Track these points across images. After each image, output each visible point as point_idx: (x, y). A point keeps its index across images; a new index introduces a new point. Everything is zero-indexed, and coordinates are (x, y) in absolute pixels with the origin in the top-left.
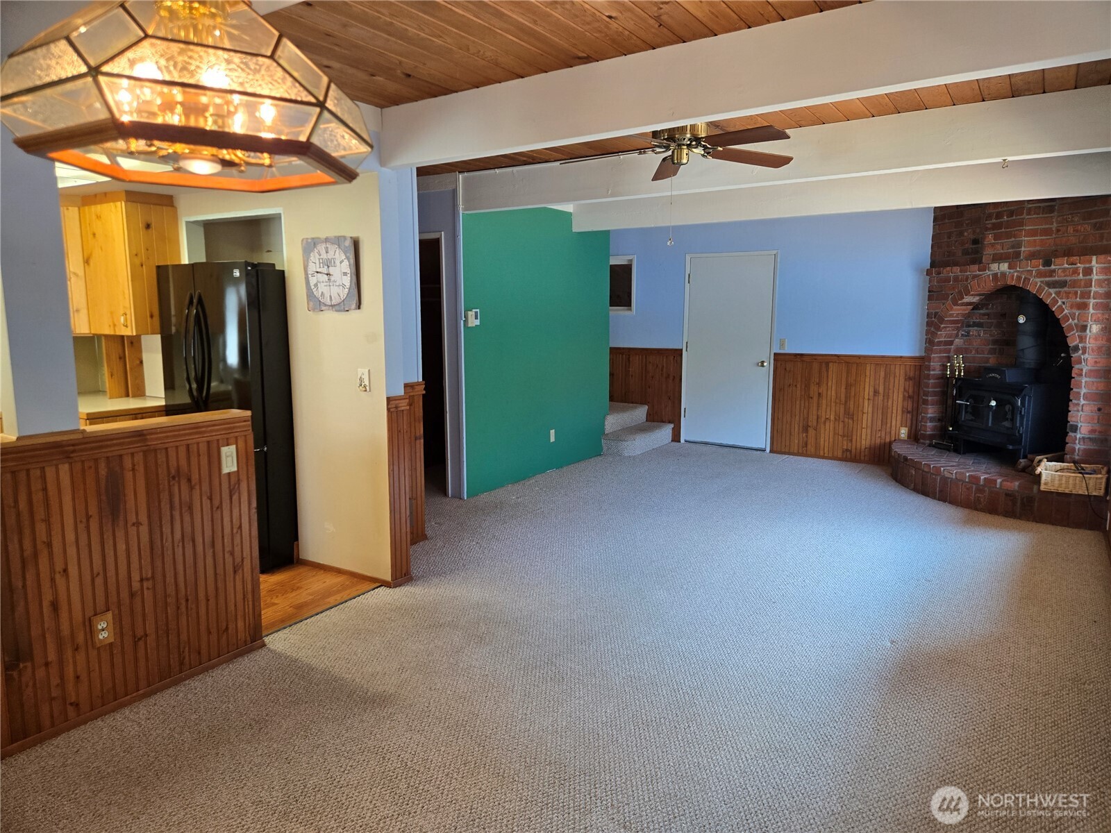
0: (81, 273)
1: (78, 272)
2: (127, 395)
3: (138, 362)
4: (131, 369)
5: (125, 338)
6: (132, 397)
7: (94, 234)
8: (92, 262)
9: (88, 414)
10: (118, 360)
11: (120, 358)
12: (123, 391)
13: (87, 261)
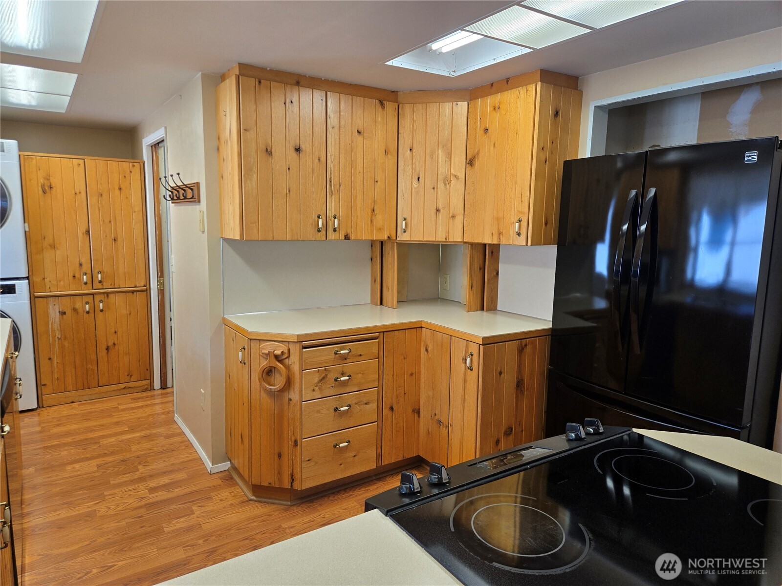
0: (462, 176)
1: (459, 174)
2: (482, 309)
3: (495, 273)
4: (489, 280)
5: (487, 247)
6: (487, 311)
7: (486, 130)
8: (477, 163)
9: (484, 338)
10: (479, 270)
11: (480, 269)
12: (479, 306)
13: (470, 162)
